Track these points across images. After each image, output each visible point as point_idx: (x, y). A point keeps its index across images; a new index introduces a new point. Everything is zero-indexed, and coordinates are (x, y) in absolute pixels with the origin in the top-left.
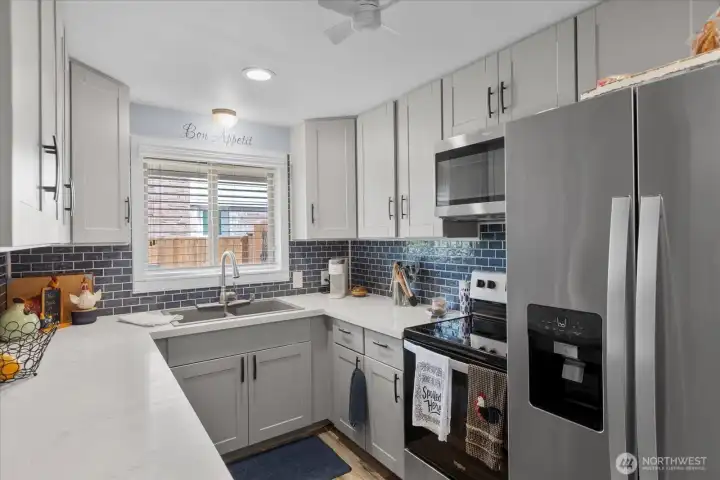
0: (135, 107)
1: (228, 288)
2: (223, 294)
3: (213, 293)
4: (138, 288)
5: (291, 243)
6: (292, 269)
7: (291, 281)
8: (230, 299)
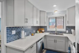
0: (47, 13)
1: (56, 31)
2: (56, 32)
3: (55, 32)
4: (48, 30)
5: (66, 26)
6: (66, 30)
7: (66, 31)
8: (57, 33)
